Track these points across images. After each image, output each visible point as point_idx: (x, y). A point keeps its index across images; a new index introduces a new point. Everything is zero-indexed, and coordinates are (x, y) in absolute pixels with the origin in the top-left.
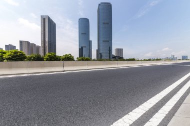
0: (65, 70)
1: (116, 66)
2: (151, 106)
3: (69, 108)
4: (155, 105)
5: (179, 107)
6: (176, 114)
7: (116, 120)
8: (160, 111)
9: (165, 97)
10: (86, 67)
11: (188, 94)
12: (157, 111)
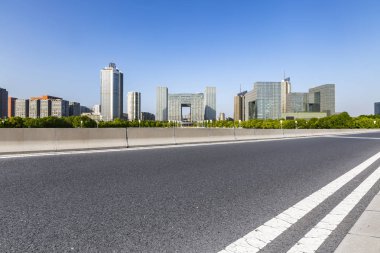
0: (130, 145)
1: (232, 138)
2: (303, 214)
3: (138, 218)
4: (310, 213)
5: (357, 217)
6: (352, 231)
7: (231, 240)
8: (320, 224)
9: (330, 198)
10: (172, 140)
11: (376, 193)
12: (313, 224)
